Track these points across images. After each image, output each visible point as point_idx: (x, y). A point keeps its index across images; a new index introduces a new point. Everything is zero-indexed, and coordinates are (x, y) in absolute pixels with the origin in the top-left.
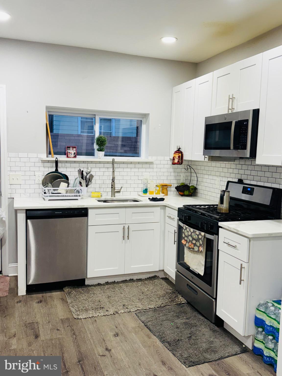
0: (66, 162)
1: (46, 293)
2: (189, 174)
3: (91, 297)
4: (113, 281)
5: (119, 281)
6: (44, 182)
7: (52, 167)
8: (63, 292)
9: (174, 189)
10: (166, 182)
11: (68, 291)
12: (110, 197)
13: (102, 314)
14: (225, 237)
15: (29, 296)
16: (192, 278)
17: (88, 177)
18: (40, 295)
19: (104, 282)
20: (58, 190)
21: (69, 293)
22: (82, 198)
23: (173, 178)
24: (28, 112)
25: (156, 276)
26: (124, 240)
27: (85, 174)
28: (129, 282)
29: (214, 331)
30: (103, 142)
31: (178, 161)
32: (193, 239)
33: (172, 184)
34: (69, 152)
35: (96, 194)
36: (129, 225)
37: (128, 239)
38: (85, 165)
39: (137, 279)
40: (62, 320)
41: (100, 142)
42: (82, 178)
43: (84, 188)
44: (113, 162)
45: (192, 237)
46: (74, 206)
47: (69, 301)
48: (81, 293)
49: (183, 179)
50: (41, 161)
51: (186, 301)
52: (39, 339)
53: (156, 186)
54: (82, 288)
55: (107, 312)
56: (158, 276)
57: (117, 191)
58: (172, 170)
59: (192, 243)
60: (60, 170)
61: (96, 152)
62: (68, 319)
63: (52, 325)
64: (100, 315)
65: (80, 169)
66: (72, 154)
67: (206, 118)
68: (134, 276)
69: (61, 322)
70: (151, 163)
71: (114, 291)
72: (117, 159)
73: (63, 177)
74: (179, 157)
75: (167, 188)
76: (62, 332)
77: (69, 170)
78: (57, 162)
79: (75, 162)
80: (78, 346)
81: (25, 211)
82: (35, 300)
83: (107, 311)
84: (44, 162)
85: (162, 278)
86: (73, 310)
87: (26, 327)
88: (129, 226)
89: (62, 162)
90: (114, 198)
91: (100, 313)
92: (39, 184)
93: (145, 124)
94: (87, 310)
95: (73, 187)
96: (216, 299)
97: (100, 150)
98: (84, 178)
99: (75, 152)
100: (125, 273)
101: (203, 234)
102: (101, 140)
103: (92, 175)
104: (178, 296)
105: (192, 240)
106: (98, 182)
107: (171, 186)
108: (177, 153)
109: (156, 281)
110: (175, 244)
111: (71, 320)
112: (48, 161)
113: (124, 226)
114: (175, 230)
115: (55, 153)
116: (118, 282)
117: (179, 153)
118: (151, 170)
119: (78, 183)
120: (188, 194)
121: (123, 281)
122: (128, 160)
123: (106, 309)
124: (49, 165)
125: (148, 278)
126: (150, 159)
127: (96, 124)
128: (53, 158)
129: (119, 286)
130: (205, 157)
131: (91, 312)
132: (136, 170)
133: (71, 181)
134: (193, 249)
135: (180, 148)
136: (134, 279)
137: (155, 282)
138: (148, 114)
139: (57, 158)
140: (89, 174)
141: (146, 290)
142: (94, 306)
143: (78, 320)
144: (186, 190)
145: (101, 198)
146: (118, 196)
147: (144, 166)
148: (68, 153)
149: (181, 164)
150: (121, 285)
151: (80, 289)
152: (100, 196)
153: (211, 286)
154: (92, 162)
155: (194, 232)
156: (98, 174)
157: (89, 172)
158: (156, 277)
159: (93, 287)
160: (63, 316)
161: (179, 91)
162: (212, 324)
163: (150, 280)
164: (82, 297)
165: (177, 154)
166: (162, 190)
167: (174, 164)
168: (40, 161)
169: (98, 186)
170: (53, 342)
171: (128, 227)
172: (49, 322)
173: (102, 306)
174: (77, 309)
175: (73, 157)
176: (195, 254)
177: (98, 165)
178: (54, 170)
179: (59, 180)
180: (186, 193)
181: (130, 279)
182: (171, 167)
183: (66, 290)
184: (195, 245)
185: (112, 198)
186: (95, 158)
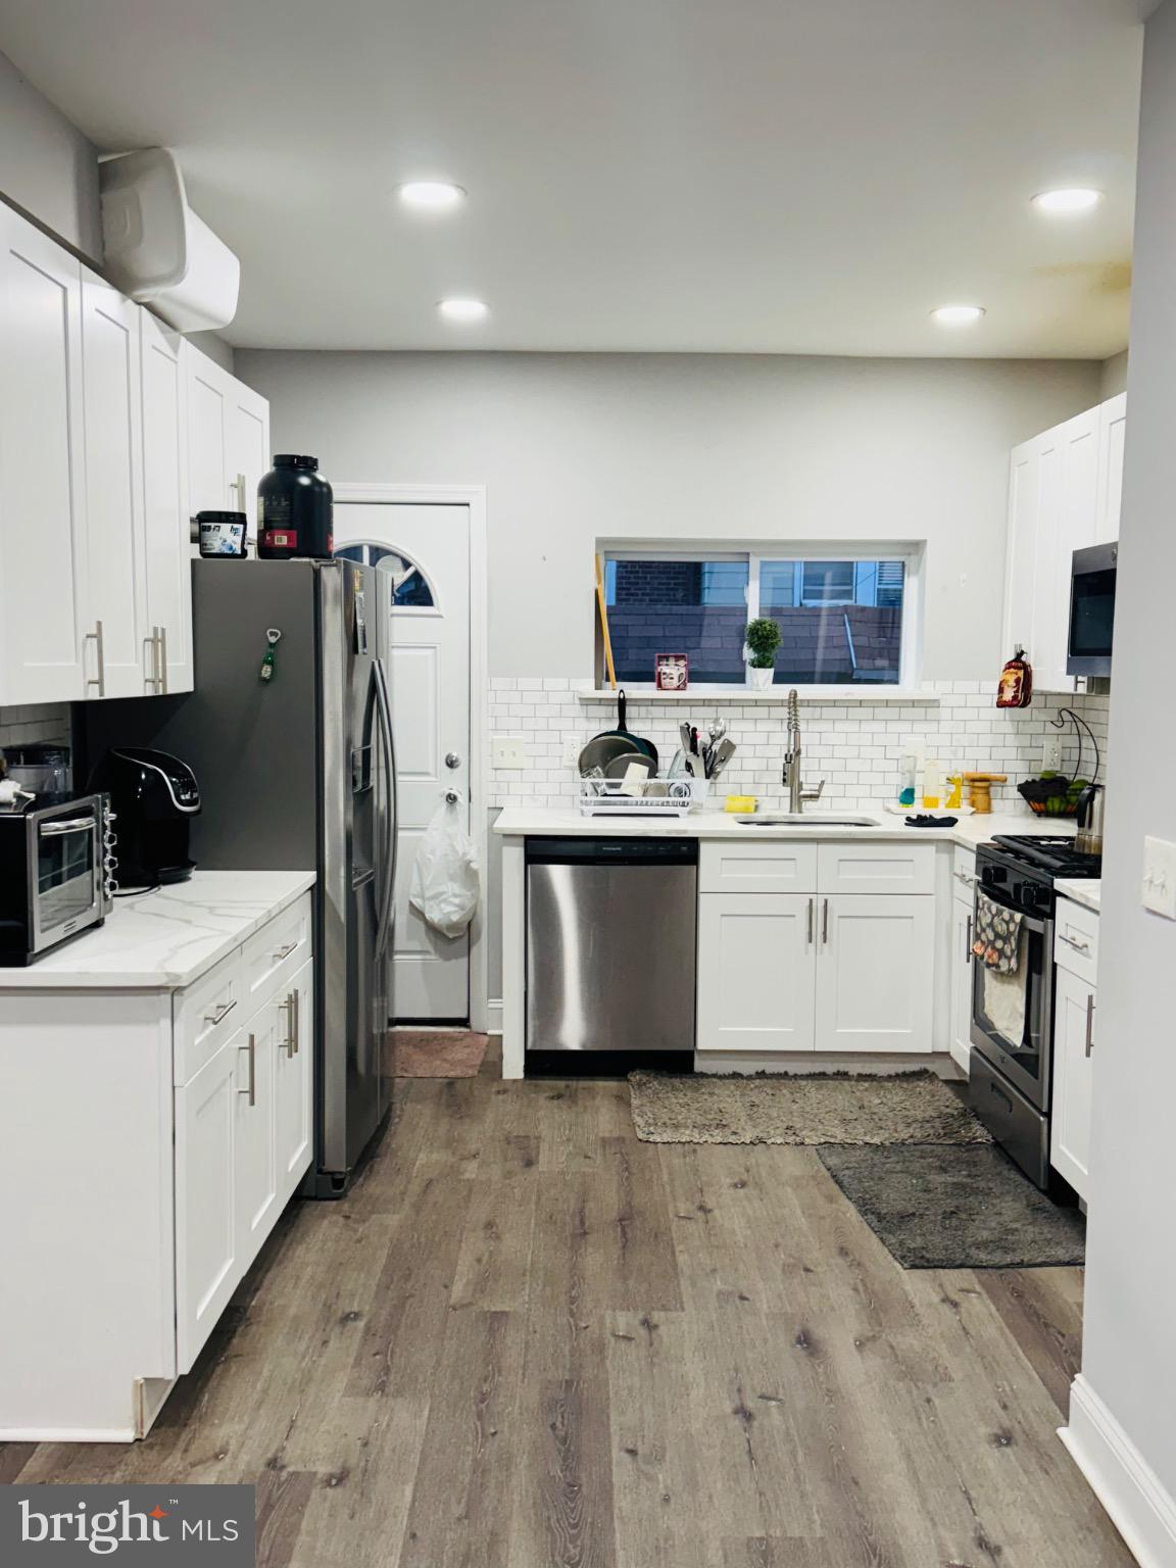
0: (653, 702)
1: (578, 1080)
2: (1073, 741)
3: (700, 1100)
4: (782, 1071)
5: (799, 1073)
6: (583, 763)
7: (609, 719)
8: (626, 1083)
9: (1013, 793)
10: (986, 768)
11: (641, 1080)
12: (786, 813)
13: (719, 1140)
14: (1067, 925)
15: (534, 1082)
16: (1003, 1062)
17: (716, 748)
18: (561, 1084)
19: (753, 1072)
20: (622, 786)
21: (640, 1085)
22: (690, 813)
23: (1012, 753)
24: (545, 559)
25: (926, 1071)
26: (810, 941)
27: (703, 738)
28: (832, 1079)
29: (1036, 1209)
30: (767, 638)
31: (1013, 694)
32: (997, 936)
33: (1008, 776)
34: (664, 674)
35: (740, 802)
36: (826, 897)
37: (825, 941)
38: (710, 712)
39: (860, 1075)
40: (604, 1140)
41: (759, 638)
42: (694, 748)
43: (699, 783)
44: (793, 702)
45: (994, 930)
46: (656, 831)
47: (635, 1102)
48: (674, 1088)
49: (1049, 758)
50: (580, 699)
51: (990, 1137)
52: (533, 1168)
53: (948, 779)
54: (681, 1078)
55: (734, 1137)
56: (934, 1073)
57: (808, 793)
58: (1008, 727)
59: (994, 948)
60: (632, 728)
61: (750, 671)
62: (621, 1140)
63: (575, 1147)
64: (710, 1140)
65: (687, 724)
66: (672, 678)
67: (1077, 555)
68: (850, 1065)
69: (599, 1142)
70: (933, 704)
71: (773, 1095)
72: (805, 691)
73: (637, 748)
74: (1017, 681)
75: (987, 788)
76: (598, 1162)
77: (658, 726)
78: (622, 704)
79: (678, 702)
80: (629, 1193)
81: (522, 840)
82: (545, 1092)
83: (735, 1133)
84: (586, 702)
85: (947, 1082)
86: (639, 1120)
87: (509, 1143)
88: (826, 901)
89: (639, 702)
90: (798, 817)
91: (711, 1135)
92: (571, 768)
93: (917, 572)
94: (676, 1127)
95: (668, 778)
96: (1048, 1115)
97: (759, 664)
98: (700, 752)
99: (683, 670)
100: (817, 1050)
101: (1018, 916)
102: (760, 633)
103: (729, 741)
104: (970, 1123)
105: (995, 940)
106: (749, 764)
107: (1005, 780)
108: (1012, 670)
109: (922, 1084)
110: (968, 961)
111: (628, 1142)
112: (600, 702)
113: (811, 901)
114: (969, 917)
115: (621, 677)
116: (796, 1075)
117: (1019, 668)
118: (933, 727)
119: (683, 766)
120: (1062, 808)
121: (814, 1074)
122: (848, 694)
123: (733, 1129)
124: (602, 711)
125: (897, 1075)
126: (927, 691)
127: (750, 582)
128: (611, 691)
129: (796, 1085)
130: (1077, 682)
131: (688, 1132)
132: (878, 727)
133: (664, 762)
134: (998, 966)
135: (1022, 653)
136: (850, 1073)
137: (918, 1086)
138: (925, 541)
139: (621, 691)
140: (719, 738)
141: (877, 1101)
142: (700, 1120)
143: (648, 1144)
144: (1054, 796)
145: (756, 814)
146: (811, 810)
147: (907, 712)
148: (663, 677)
149: (1024, 705)
150: (804, 1083)
151: (676, 1082)
152: (753, 808)
153: (1037, 1078)
154: (730, 703)
155: (999, 913)
156: (748, 738)
157: (722, 734)
158: (926, 1075)
159: (715, 1080)
160: (611, 1132)
161: (1026, 462)
162: (1037, 1192)
163: (900, 1081)
164: (676, 1098)
165: (1011, 673)
166: (973, 793)
167: (1001, 704)
168: (577, 702)
169: (748, 777)
170: (568, 1178)
171: (823, 903)
172: (568, 1140)
173: (724, 1122)
174: (651, 1121)
175: (675, 686)
176: (1004, 982)
177: (750, 712)
178: (615, 726)
179: (625, 755)
180: (1055, 804)
181: (835, 1071)
182: (1007, 718)
183: (636, 1077)
184: (1001, 953)
185: (793, 814)
186: (746, 689)
